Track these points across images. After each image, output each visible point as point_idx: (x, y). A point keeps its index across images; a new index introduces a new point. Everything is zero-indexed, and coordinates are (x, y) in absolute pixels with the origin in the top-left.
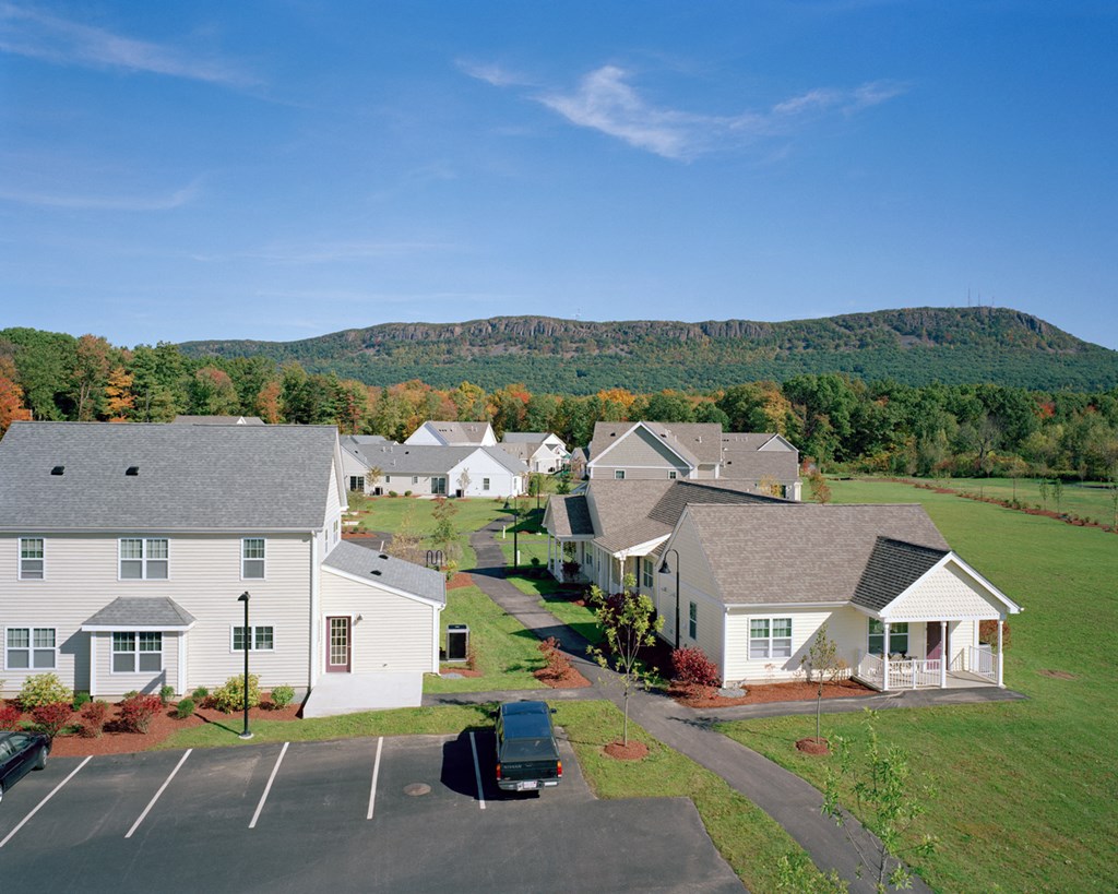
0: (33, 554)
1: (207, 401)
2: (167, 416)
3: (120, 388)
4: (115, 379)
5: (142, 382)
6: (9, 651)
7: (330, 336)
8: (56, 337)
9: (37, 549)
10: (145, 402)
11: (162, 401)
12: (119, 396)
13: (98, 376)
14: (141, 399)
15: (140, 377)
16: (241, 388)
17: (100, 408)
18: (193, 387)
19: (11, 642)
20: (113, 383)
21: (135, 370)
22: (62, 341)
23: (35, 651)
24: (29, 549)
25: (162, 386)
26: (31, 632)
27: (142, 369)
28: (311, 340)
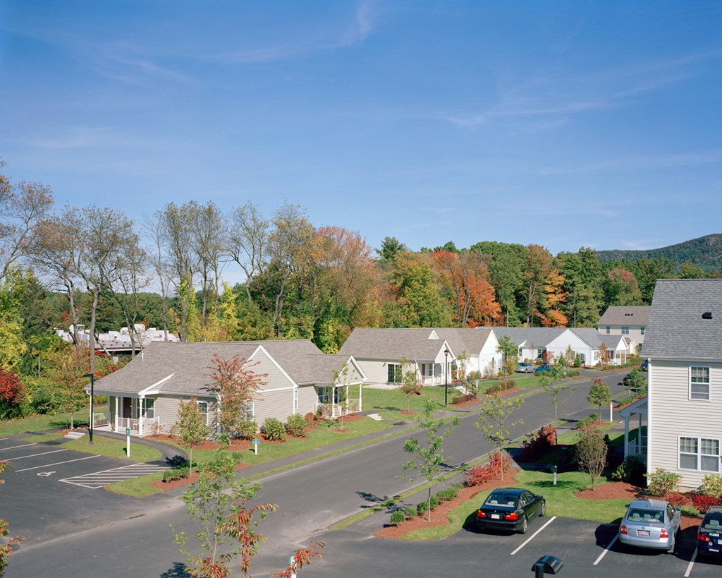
0: (700, 379)
1: (617, 297)
2: (589, 309)
3: (556, 286)
4: (550, 279)
5: (571, 281)
6: (681, 455)
7: (691, 242)
8: (513, 247)
9: (704, 375)
10: (573, 297)
11: (585, 297)
12: (554, 293)
13: (541, 277)
14: (571, 295)
15: (570, 277)
16: (643, 285)
17: (541, 303)
18: (605, 284)
19: (682, 448)
20: (550, 282)
21: (566, 272)
22: (518, 249)
23: (702, 456)
24: (698, 375)
25: (584, 285)
26: (699, 442)
27: (571, 271)
28: (673, 246)
